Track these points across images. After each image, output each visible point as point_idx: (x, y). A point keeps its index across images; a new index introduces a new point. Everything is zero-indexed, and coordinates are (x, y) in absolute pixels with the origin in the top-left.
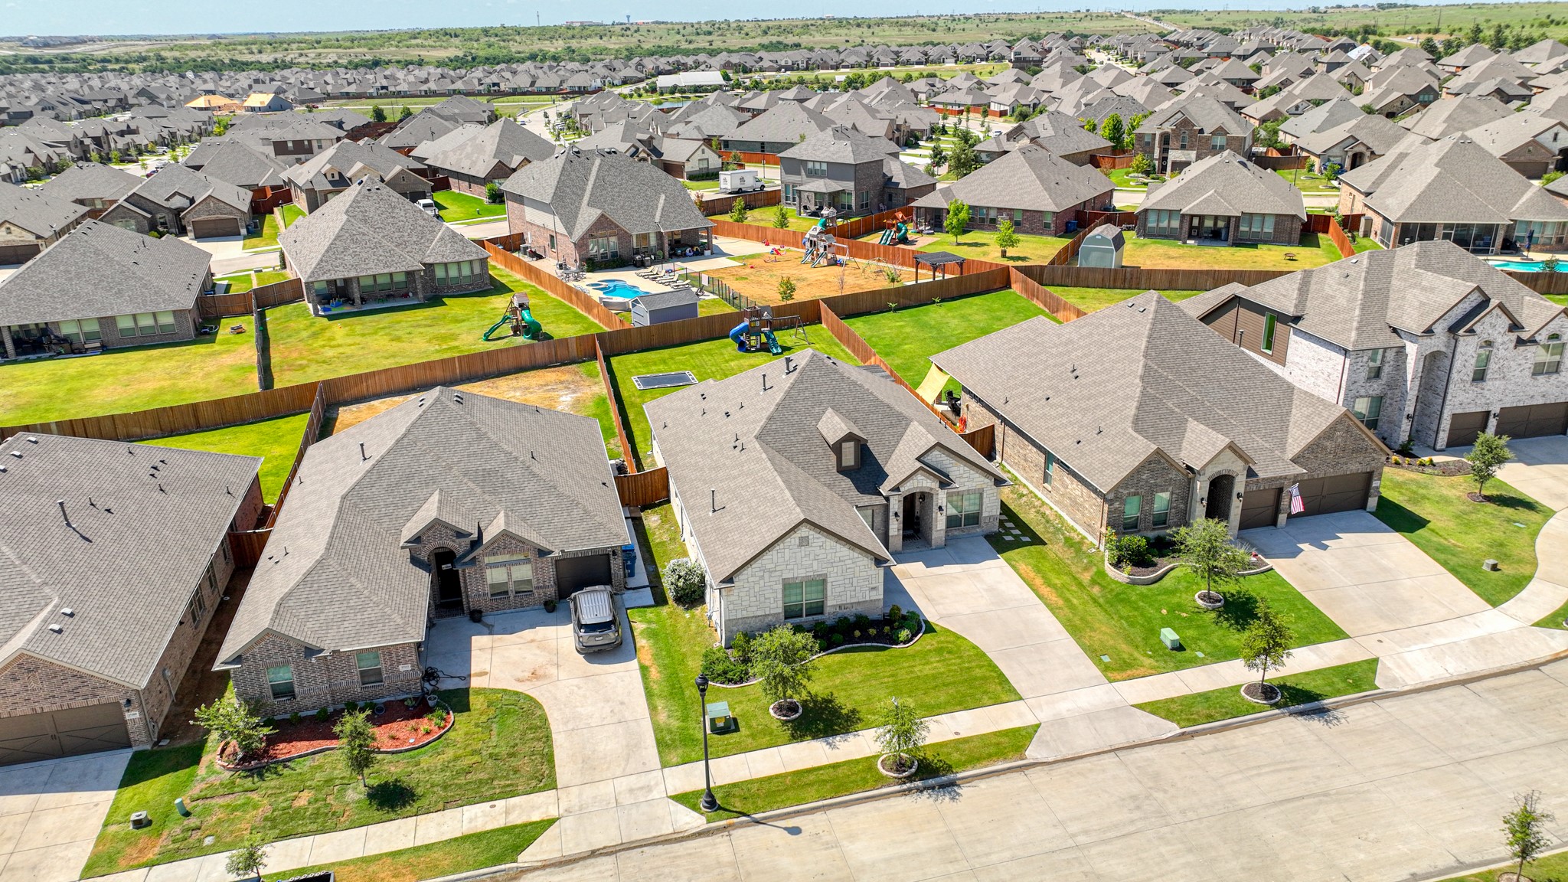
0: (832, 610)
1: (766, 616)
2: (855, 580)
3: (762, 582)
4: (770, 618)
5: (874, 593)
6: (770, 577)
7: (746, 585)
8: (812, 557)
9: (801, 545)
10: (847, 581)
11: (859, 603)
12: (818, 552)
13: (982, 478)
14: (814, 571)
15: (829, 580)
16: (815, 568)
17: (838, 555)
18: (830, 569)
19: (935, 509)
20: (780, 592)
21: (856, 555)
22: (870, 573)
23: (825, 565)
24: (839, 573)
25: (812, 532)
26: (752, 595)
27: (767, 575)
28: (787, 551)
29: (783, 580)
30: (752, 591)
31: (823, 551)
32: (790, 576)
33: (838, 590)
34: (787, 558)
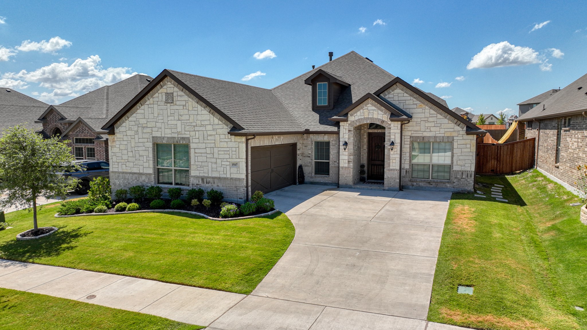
0: (195, 182)
1: (141, 174)
2: (216, 150)
3: (136, 136)
4: (144, 177)
5: (234, 170)
6: (143, 133)
7: (125, 138)
8: (176, 117)
9: (167, 102)
10: (208, 150)
11: (219, 178)
12: (182, 112)
13: (452, 125)
14: (178, 133)
15: (192, 146)
16: (179, 130)
17: (199, 117)
18: (193, 133)
19: (387, 144)
20: (151, 150)
21: (216, 121)
22: (231, 144)
23: (187, 128)
24: (201, 138)
25: (176, 89)
26: (129, 150)
27: (140, 129)
28: (155, 106)
29: (153, 137)
30: (129, 146)
31: (186, 111)
32: (158, 134)
33: (200, 159)
34: (156, 115)
